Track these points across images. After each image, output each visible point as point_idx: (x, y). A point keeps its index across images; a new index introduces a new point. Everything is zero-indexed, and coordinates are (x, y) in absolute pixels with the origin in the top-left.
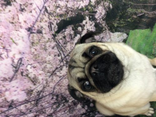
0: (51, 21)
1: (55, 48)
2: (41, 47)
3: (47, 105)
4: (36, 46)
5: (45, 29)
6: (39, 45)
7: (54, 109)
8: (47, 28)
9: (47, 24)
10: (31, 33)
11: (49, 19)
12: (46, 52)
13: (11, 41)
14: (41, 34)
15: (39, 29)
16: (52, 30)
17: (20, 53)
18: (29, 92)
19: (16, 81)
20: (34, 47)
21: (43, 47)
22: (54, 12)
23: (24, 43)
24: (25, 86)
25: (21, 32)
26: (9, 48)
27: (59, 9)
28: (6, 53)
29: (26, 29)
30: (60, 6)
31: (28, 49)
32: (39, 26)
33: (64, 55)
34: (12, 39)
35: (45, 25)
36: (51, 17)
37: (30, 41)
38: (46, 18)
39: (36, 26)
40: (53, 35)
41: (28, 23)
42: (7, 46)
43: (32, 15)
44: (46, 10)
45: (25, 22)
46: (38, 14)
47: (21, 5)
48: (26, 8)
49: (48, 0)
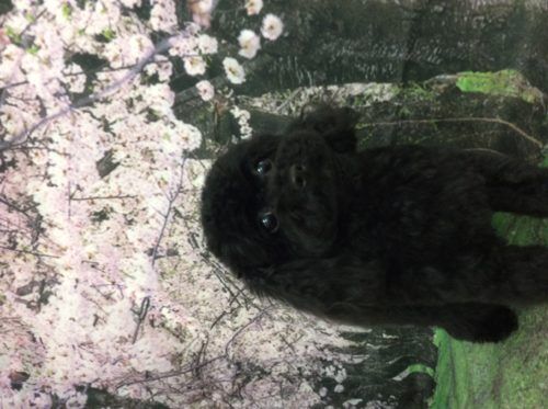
0: (192, 231)
1: (213, 276)
2: (181, 278)
3: (221, 376)
5: (183, 246)
7: (239, 384)
8: (187, 243)
9: (186, 238)
10: (156, 258)
11: (186, 228)
12: (194, 285)
13: (121, 274)
14: (177, 257)
15: (170, 247)
16: (197, 246)
17: (143, 290)
18: (176, 358)
19: (143, 340)
20: (167, 280)
21: (186, 277)
23: (146, 275)
24: (163, 347)
25: (136, 259)
26: (122, 283)
28: (118, 292)
29: (145, 252)
31: (156, 284)
32: (169, 243)
33: (237, 288)
34: (122, 271)
35: (180, 240)
36: (189, 224)
37: (156, 271)
38: (180, 227)
39: (163, 244)
40: (201, 254)
42: (118, 281)
43: (151, 228)
44: (177, 213)
45: (140, 240)
46: (163, 223)
47: (125, 215)
48: (136, 218)
49: (177, 195)
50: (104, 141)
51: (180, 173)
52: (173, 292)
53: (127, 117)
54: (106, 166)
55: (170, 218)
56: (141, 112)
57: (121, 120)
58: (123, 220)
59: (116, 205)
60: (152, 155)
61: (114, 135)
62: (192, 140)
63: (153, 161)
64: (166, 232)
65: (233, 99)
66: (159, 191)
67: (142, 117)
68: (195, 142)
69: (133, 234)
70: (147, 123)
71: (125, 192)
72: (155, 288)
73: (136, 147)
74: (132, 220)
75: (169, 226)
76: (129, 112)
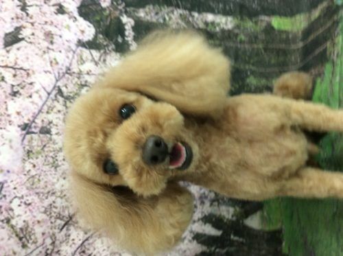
2: (45, 160)
4: (35, 159)
5: (57, 126)
6: (42, 156)
8: (61, 123)
10: (28, 133)
11: (64, 108)
12: (56, 171)
14: (48, 136)
15: (45, 125)
17: (1, 171)
20: (31, 160)
22: (76, 94)
23: (12, 151)
25: (9, 131)
27: (85, 88)
29: (19, 126)
30: (88, 84)
31: (19, 164)
32: (45, 120)
35: (56, 118)
36: (68, 104)
37: (24, 148)
38: (59, 106)
39: (38, 121)
41: (24, 115)
43: (33, 102)
44: (60, 92)
45: (18, 113)
46: (44, 99)
47: (13, 86)
48: (21, 91)
49: (64, 75)
50: (18, 18)
51: (71, 56)
52: (33, 177)
53: (42, 6)
54: (13, 39)
55: (52, 96)
56: (54, 5)
57: (37, 6)
58: (9, 91)
59: (8, 75)
60: (52, 38)
61: (28, 14)
62: (87, 32)
63: (52, 43)
64: (45, 108)
65: (123, 10)
66: (49, 68)
67: (54, 9)
68: (89, 35)
69: (14, 106)
70: (56, 14)
71: (21, 64)
72: (16, 169)
73: (42, 28)
74: (17, 92)
75: (49, 103)
76: (45, 3)
